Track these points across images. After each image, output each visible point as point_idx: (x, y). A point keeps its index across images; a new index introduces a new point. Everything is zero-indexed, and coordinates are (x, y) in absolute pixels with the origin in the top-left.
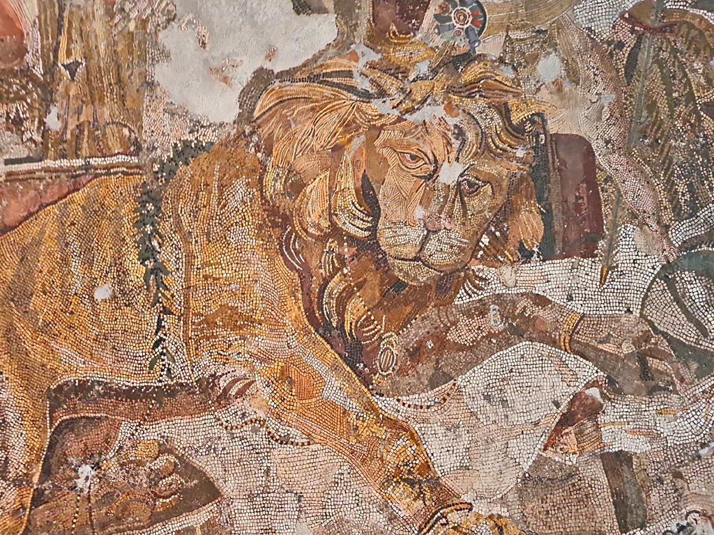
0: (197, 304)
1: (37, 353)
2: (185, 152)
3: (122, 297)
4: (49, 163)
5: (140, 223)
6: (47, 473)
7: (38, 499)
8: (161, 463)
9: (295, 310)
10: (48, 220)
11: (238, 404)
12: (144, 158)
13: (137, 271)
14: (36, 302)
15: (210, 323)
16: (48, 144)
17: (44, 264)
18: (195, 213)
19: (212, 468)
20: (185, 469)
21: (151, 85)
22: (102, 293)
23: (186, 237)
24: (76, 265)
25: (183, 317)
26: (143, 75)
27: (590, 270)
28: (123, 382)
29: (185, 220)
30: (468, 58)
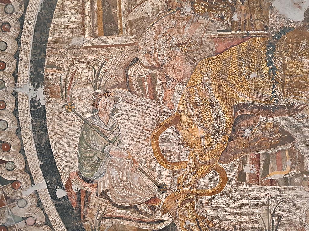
0: (288, 80)
1: (230, 94)
2: (284, 31)
3: (260, 77)
4: (234, 32)
5: (267, 53)
6: (233, 131)
7: (230, 139)
8: (274, 129)
10: (233, 51)
11: (301, 113)
12: (269, 32)
13: (266, 69)
14: (229, 77)
15: (292, 86)
16: (233, 26)
17: (232, 65)
18: (287, 51)
19: (292, 132)
20: (283, 131)
21: (272, 8)
22: (253, 75)
23: (284, 59)
24: (243, 66)
25: (283, 84)
26: (269, 4)
28: (260, 104)
29: (284, 53)
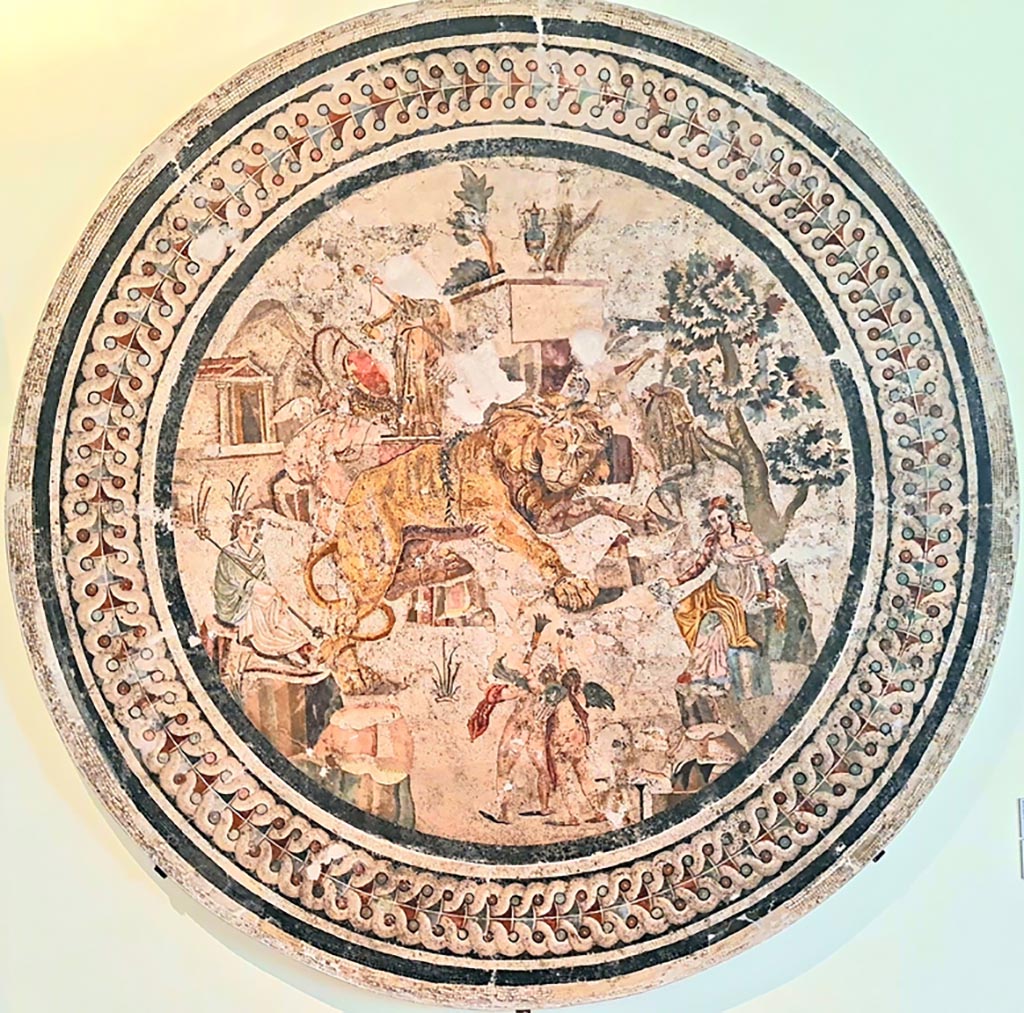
0: (465, 496)
1: (397, 514)
2: (460, 435)
3: (434, 493)
4: (400, 437)
6: (402, 560)
7: (399, 570)
8: (450, 557)
9: (506, 501)
10: (400, 462)
12: (442, 437)
13: (439, 483)
14: (396, 493)
15: (470, 504)
17: (400, 479)
18: (464, 460)
19: (471, 560)
20: (460, 559)
21: (445, 407)
23: (460, 470)
24: (413, 479)
25: (459, 502)
26: (442, 403)
27: (627, 488)
28: (433, 526)
29: (460, 463)
30: (581, 402)
